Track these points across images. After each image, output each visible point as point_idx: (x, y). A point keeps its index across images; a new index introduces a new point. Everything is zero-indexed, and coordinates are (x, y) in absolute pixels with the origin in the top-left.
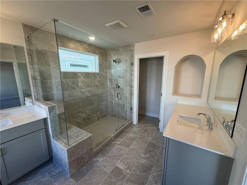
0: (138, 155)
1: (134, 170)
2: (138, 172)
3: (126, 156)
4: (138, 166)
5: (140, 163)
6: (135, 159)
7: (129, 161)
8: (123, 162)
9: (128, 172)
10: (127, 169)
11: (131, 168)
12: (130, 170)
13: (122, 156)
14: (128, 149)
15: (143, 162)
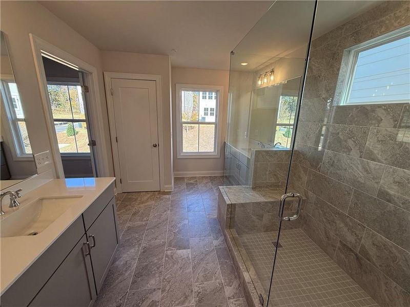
0: (167, 289)
1: (162, 258)
2: (155, 260)
3: (188, 271)
4: (158, 268)
5: (157, 275)
6: (168, 276)
7: (175, 266)
8: (183, 259)
9: (169, 252)
10: (172, 254)
11: (167, 259)
12: (167, 256)
13: (194, 267)
14: (196, 289)
15: (152, 282)
